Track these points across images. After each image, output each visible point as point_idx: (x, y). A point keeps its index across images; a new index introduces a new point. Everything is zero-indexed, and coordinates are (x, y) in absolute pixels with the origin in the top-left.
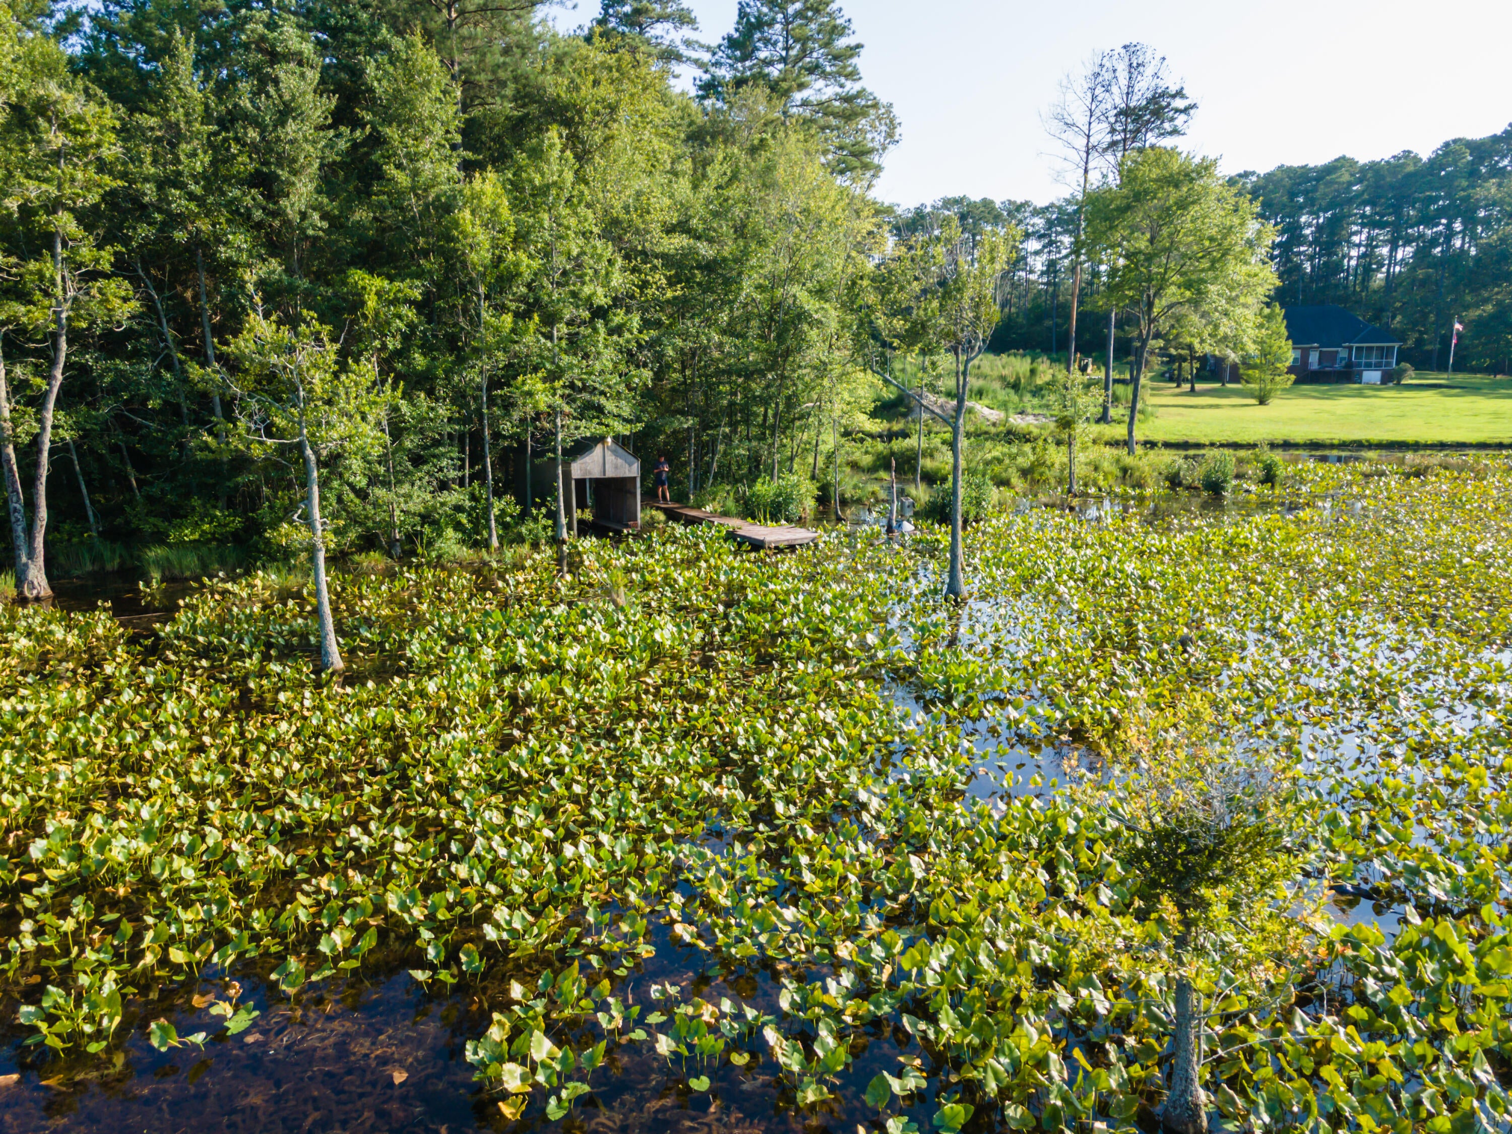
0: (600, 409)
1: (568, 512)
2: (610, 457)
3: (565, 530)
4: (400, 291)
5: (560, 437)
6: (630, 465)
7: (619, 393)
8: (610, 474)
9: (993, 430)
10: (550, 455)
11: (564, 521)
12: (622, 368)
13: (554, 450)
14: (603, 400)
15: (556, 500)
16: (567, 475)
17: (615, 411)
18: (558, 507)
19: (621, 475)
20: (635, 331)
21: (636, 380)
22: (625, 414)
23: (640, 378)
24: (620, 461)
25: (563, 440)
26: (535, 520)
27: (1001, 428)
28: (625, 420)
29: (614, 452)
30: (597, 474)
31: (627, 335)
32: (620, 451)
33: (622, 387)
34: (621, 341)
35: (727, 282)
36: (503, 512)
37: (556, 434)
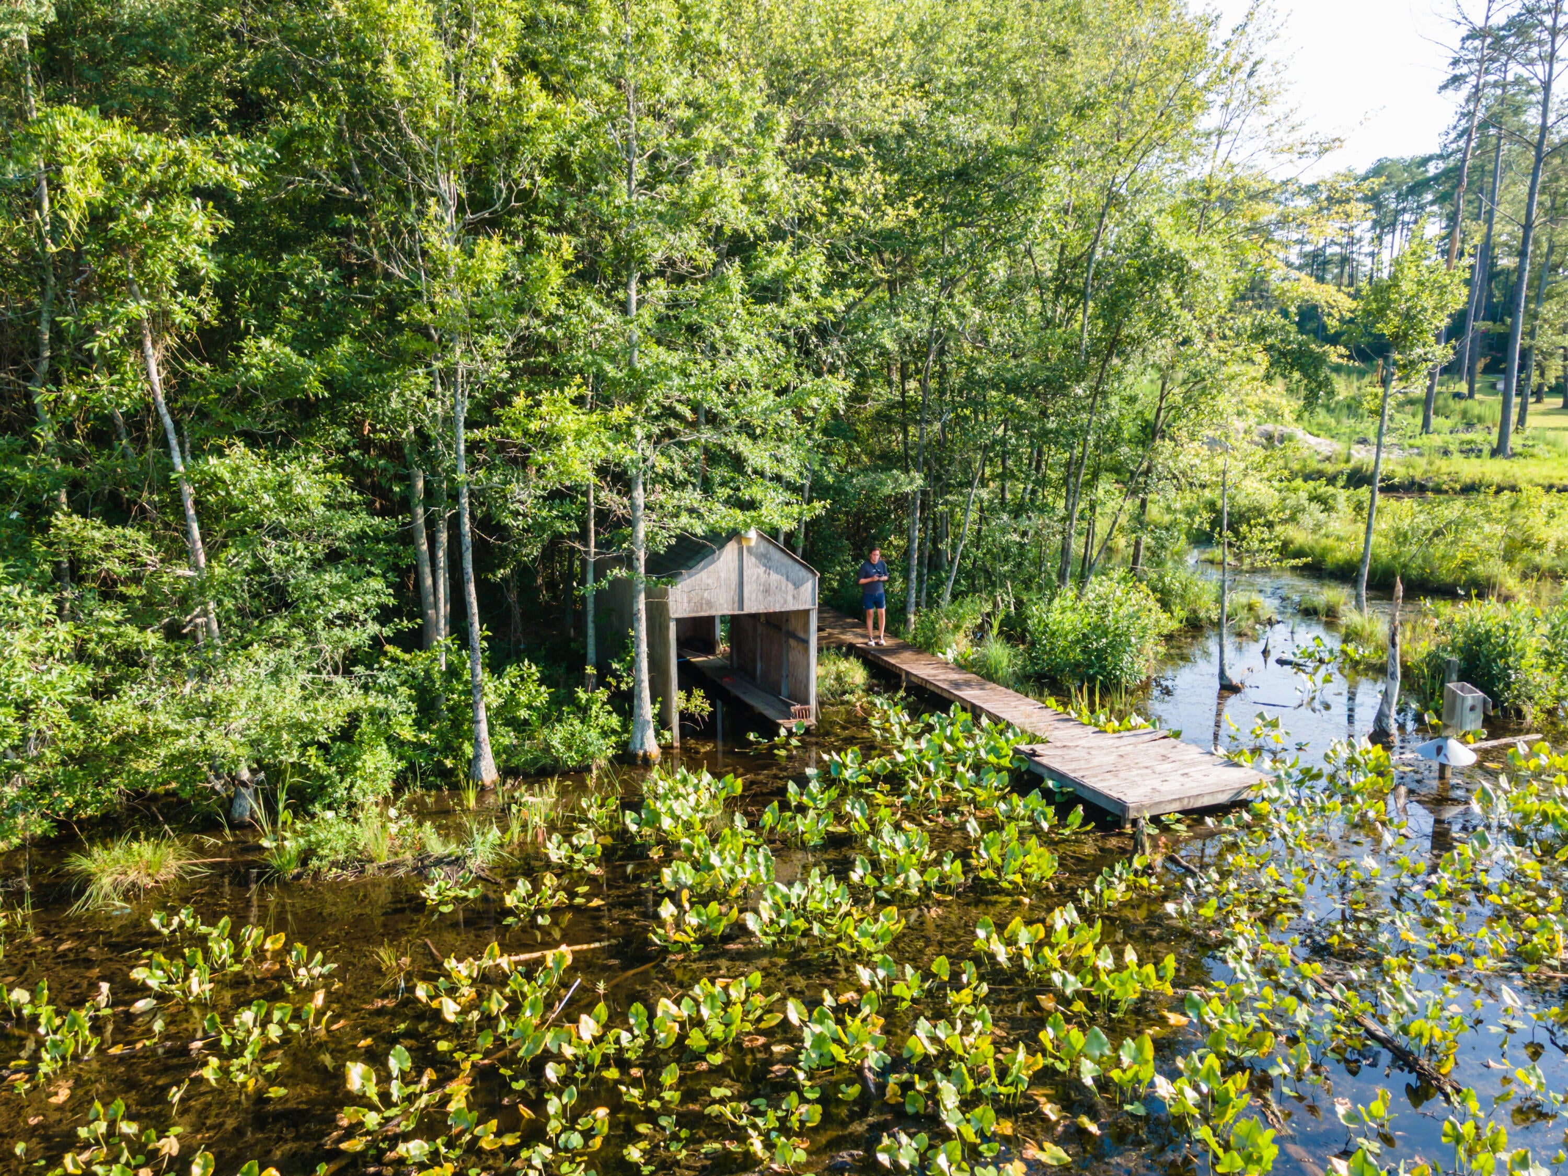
0: (737, 462)
1: (659, 691)
2: (754, 571)
3: (651, 733)
4: (178, 161)
5: (642, 529)
6: (797, 586)
7: (778, 428)
8: (753, 606)
9: (1329, 468)
10: (619, 572)
11: (648, 710)
12: (788, 375)
13: (628, 561)
14: (744, 445)
15: (631, 667)
16: (657, 613)
17: (769, 467)
18: (638, 682)
19: (776, 607)
20: (815, 291)
21: (814, 401)
22: (789, 474)
23: (822, 394)
24: (775, 577)
25: (651, 537)
26: (583, 711)
27: (1341, 466)
28: (791, 487)
29: (764, 559)
30: (723, 606)
31: (796, 300)
32: (777, 555)
33: (786, 418)
34: (783, 314)
35: (1003, 202)
36: (511, 701)
37: (630, 523)
